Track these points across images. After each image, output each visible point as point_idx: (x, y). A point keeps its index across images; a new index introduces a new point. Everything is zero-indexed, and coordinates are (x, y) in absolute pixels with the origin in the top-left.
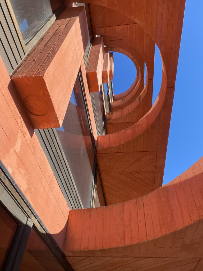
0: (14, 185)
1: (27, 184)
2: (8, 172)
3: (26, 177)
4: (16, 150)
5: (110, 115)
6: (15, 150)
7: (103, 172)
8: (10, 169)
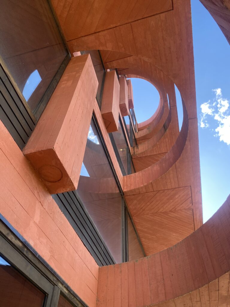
0: (37, 257)
1: (50, 252)
2: (30, 246)
3: (48, 245)
4: (36, 221)
5: (135, 149)
6: (34, 221)
7: (135, 216)
8: (32, 242)
